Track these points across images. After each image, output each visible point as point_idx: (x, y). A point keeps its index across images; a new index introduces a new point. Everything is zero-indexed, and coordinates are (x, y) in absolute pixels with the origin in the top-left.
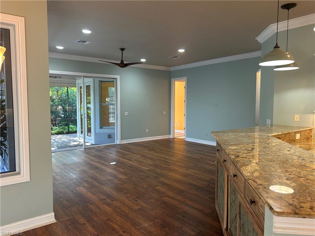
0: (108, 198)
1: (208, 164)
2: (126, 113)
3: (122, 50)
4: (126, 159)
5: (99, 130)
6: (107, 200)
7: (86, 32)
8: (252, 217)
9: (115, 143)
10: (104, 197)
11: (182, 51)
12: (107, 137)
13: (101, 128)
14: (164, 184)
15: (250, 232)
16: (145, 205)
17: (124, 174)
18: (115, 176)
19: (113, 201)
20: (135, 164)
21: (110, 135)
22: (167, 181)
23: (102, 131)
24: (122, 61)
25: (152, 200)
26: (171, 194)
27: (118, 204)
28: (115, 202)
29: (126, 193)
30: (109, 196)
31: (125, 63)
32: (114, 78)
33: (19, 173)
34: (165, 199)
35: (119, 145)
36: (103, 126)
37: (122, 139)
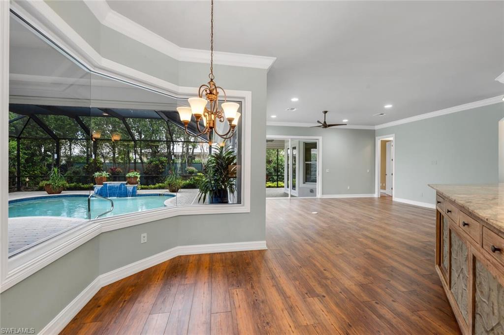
0: (310, 239)
1: (424, 226)
2: (327, 171)
3: (326, 112)
4: (326, 210)
5: (302, 185)
6: (309, 240)
7: (295, 100)
8: (496, 269)
9: (317, 197)
10: (307, 239)
11: (388, 106)
12: (309, 191)
13: (304, 183)
14: (367, 237)
15: (493, 291)
16: (347, 252)
17: (324, 222)
18: (316, 223)
19: (314, 242)
20: (337, 216)
21: (312, 190)
22: (370, 235)
23: (305, 185)
24: (325, 122)
25: (354, 249)
26: (375, 247)
27: (320, 246)
28: (316, 244)
29: (327, 239)
30: (311, 238)
31: (328, 124)
32: (317, 139)
33: (244, 205)
34: (368, 250)
35: (320, 199)
36: (306, 181)
37: (323, 194)
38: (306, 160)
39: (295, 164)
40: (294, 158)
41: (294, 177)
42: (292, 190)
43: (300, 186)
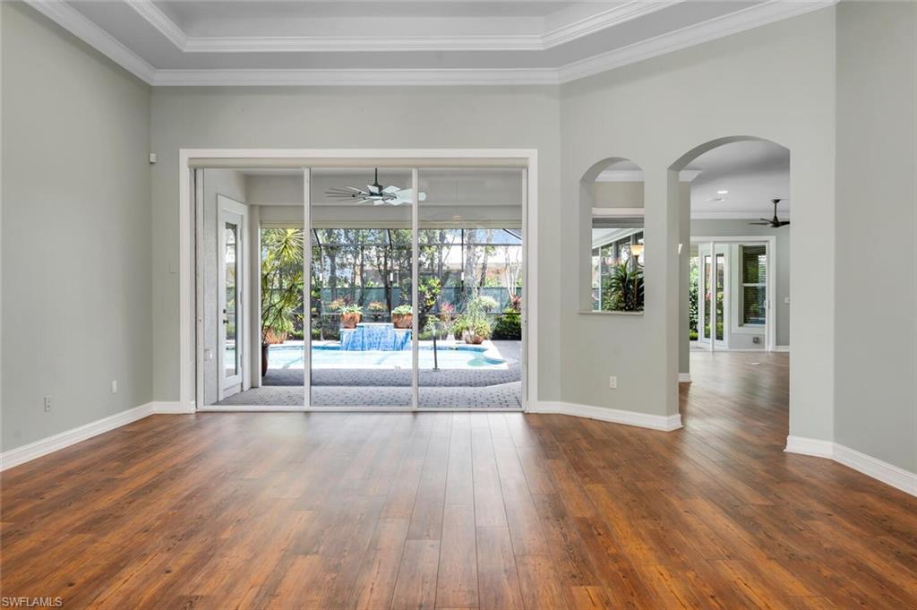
3: (777, 201)
5: (736, 328)
7: (723, 192)
9: (766, 350)
12: (751, 340)
13: (740, 325)
21: (757, 338)
23: (742, 330)
24: (776, 218)
31: (780, 221)
32: (766, 241)
35: (772, 352)
36: (746, 322)
37: (777, 344)
38: (746, 280)
39: (722, 289)
40: (720, 275)
41: (720, 316)
42: (716, 341)
43: (733, 331)
